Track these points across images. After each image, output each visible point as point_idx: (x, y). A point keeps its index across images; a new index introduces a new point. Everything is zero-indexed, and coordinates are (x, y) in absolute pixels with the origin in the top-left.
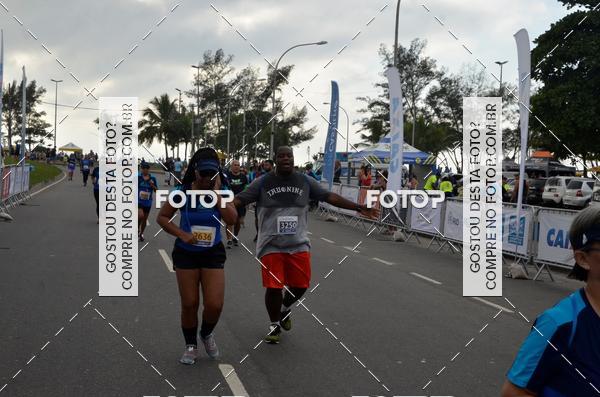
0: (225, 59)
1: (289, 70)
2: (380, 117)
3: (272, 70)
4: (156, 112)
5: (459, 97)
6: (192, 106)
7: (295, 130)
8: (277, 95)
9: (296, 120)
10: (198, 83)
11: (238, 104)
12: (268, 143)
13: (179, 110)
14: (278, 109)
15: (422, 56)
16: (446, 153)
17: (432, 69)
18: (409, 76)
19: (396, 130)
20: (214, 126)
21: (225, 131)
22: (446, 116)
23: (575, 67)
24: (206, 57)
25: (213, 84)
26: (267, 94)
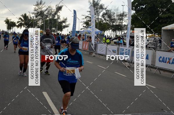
0: (43, 3)
1: (62, 7)
2: (88, 21)
3: (57, 7)
4: (23, 19)
5: (111, 15)
6: (33, 17)
7: (64, 24)
8: (58, 14)
9: (64, 22)
10: (35, 10)
11: (47, 16)
12: (56, 28)
13: (29, 18)
14: (59, 18)
15: (101, 3)
16: (107, 31)
17: (103, 7)
18: (97, 9)
19: (93, 24)
20: (40, 23)
21: (43, 24)
22: (107, 21)
23: (144, 7)
24: (37, 2)
25: (39, 10)
26: (56, 13)
